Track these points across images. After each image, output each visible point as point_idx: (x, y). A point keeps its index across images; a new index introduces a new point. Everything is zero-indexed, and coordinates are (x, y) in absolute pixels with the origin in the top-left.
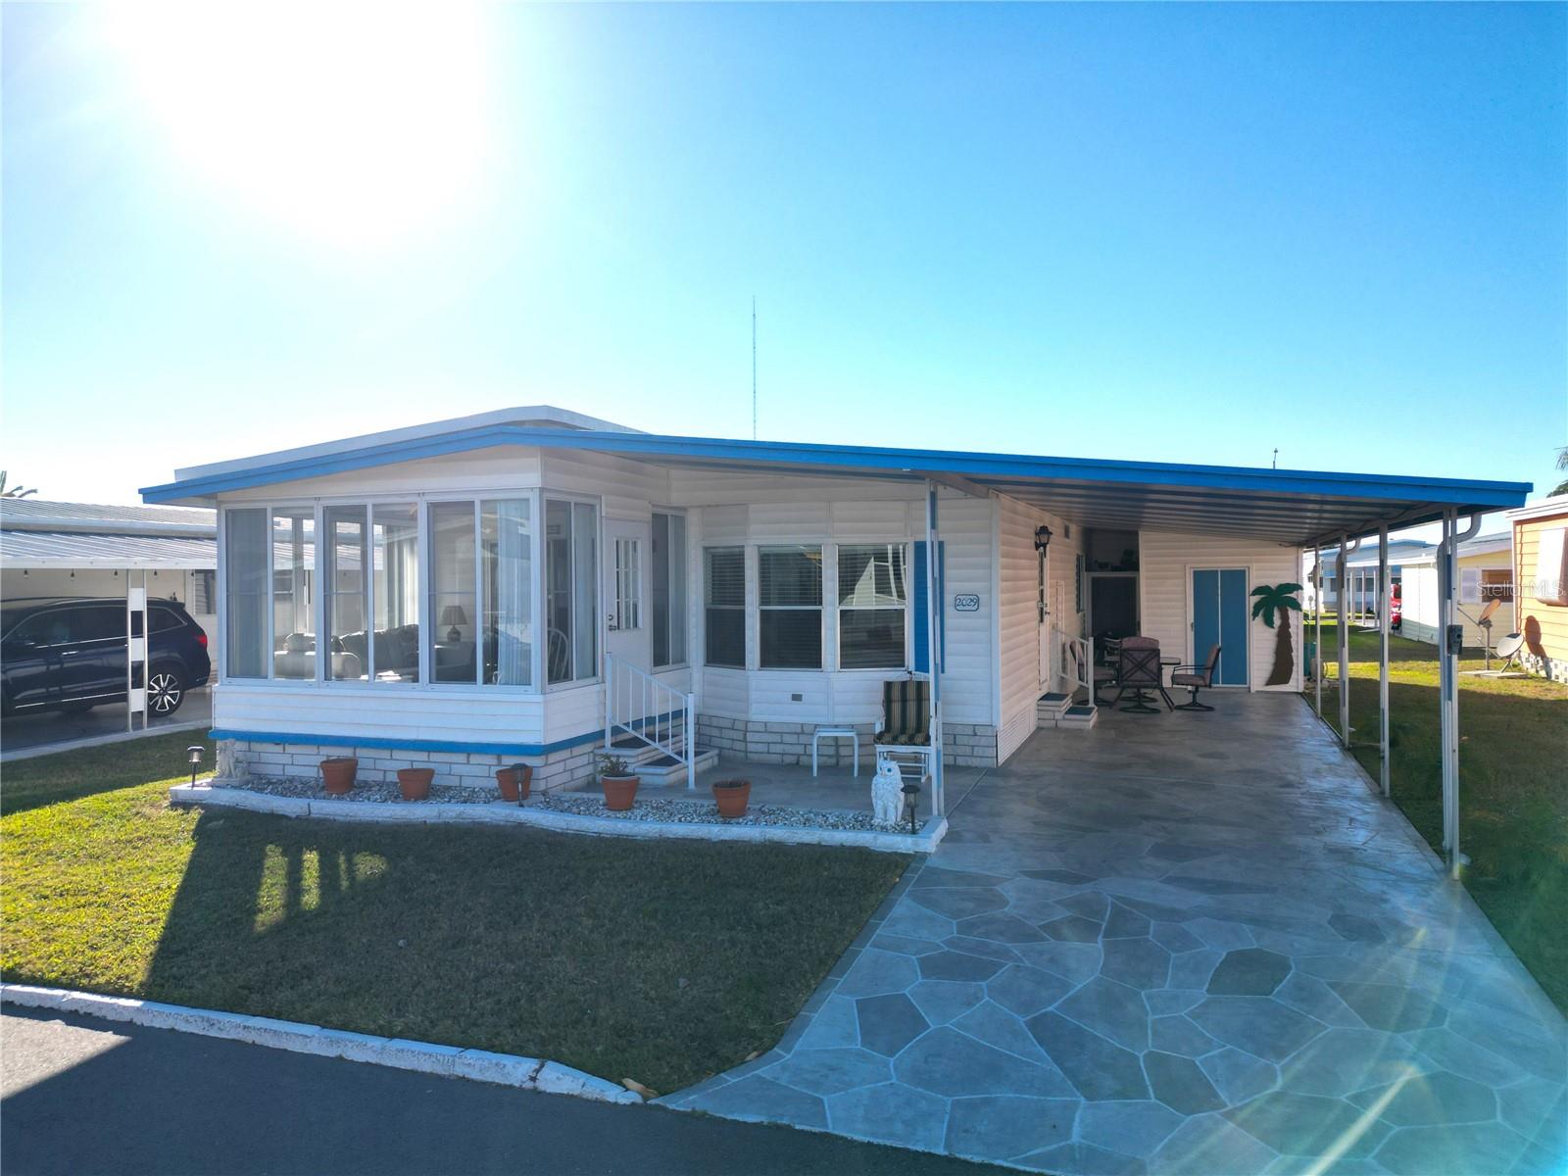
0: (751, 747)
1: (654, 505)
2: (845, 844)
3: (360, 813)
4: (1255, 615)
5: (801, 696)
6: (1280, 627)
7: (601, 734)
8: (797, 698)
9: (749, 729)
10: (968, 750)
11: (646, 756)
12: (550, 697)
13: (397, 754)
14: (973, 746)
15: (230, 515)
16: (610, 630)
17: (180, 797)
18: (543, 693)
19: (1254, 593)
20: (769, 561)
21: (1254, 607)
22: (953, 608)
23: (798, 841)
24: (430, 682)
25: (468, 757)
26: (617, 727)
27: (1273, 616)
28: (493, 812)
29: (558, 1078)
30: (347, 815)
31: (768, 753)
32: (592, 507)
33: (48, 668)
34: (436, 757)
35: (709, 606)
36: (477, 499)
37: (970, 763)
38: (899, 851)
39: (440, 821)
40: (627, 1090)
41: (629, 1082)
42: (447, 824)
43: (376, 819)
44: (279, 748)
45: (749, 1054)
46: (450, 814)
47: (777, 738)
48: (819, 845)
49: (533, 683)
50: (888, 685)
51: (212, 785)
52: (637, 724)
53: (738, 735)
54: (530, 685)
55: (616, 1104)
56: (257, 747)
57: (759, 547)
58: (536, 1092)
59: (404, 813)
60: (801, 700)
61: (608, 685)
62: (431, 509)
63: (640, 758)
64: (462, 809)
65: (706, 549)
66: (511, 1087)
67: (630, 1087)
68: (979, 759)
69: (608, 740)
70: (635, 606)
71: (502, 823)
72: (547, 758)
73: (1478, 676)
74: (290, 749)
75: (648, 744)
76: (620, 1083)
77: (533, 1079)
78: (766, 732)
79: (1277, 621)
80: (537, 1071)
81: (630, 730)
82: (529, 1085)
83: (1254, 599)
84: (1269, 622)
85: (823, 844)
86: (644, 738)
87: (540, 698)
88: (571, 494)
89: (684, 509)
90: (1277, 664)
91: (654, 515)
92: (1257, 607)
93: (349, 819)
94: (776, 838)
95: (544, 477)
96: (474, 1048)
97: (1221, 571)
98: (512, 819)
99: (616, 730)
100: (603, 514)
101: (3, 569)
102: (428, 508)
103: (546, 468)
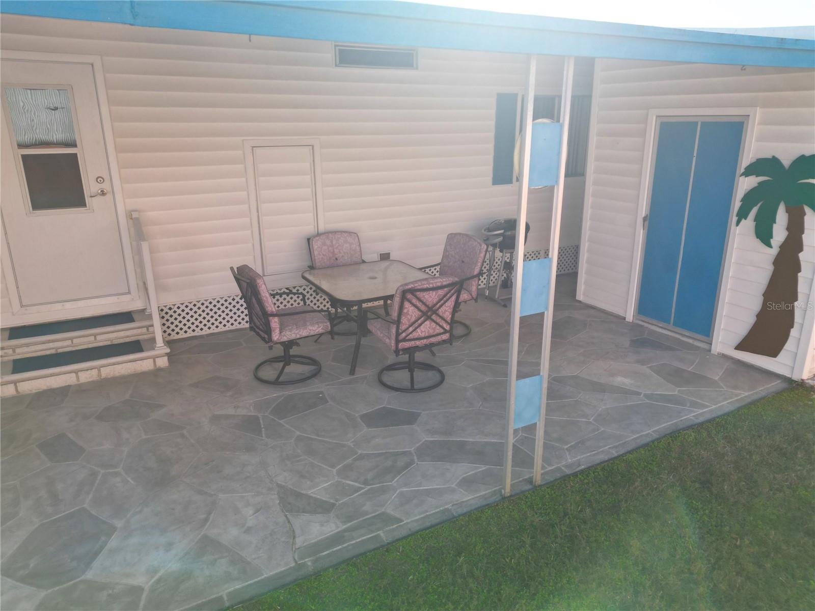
4: (742, 214)
6: (783, 247)
19: (750, 171)
21: (743, 200)
27: (774, 221)
79: (779, 234)
83: (749, 183)
84: (764, 234)
90: (763, 316)
92: (750, 199)
97: (703, 124)
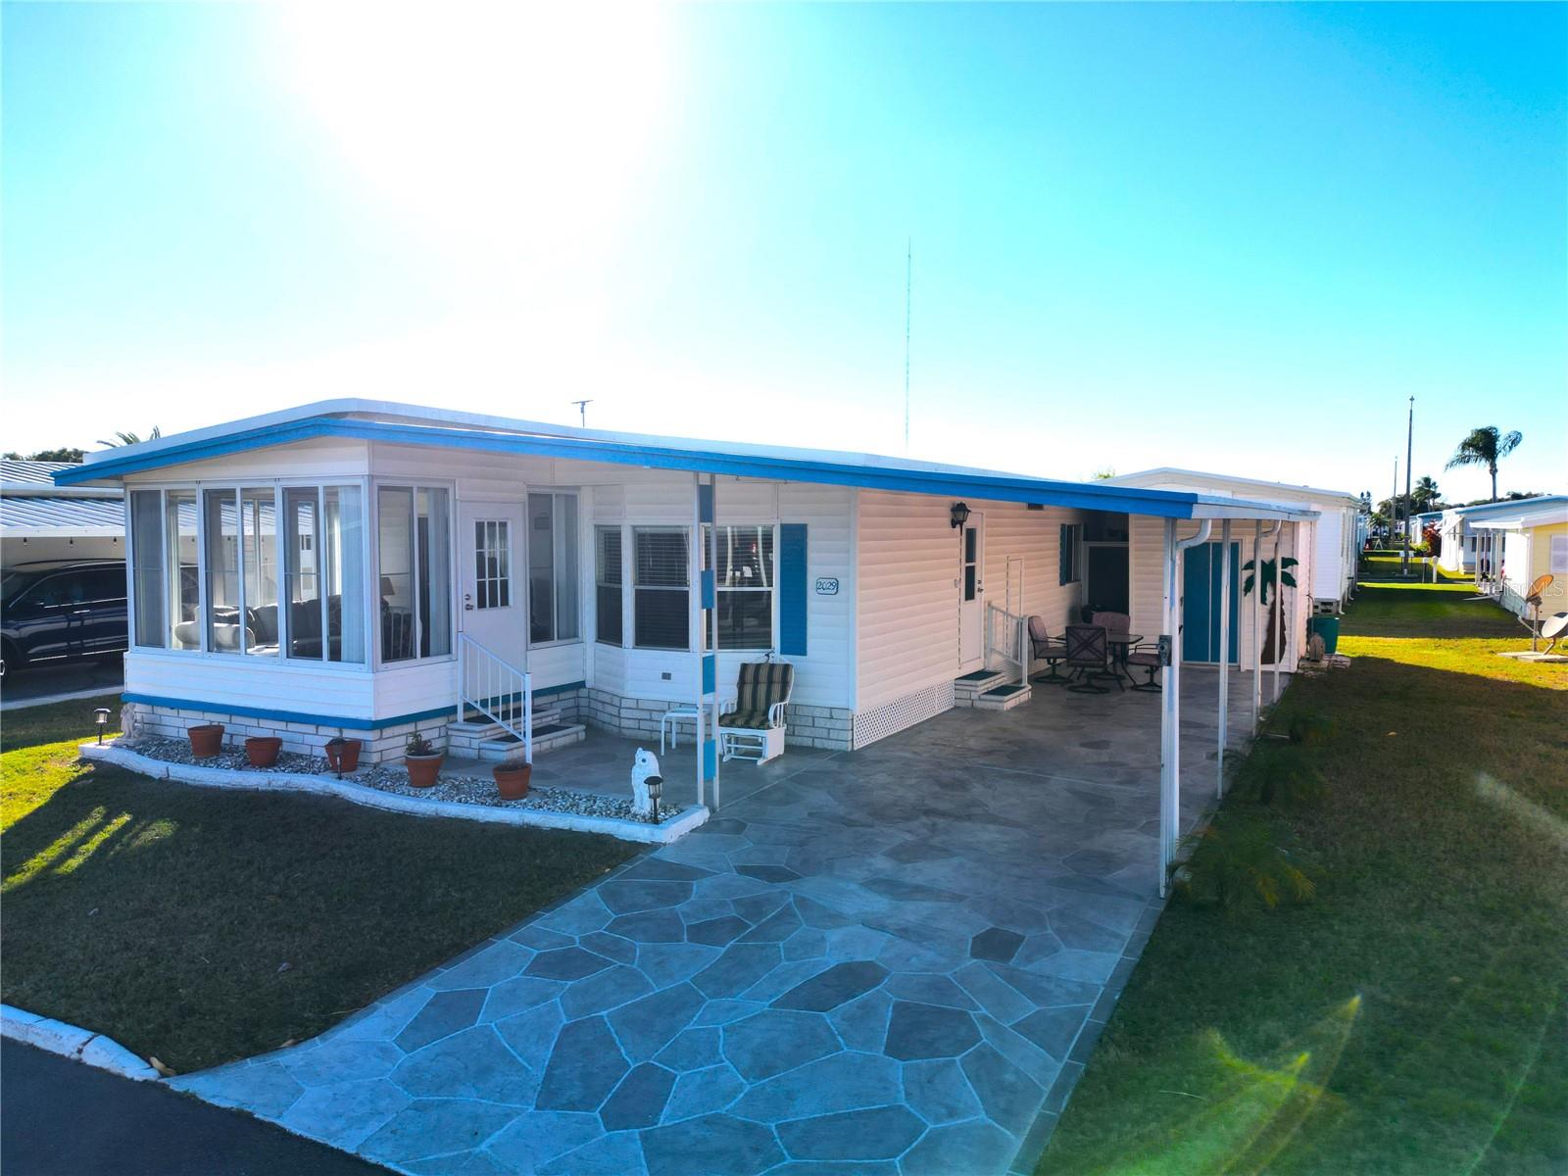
0: (625, 723)
1: (529, 486)
2: (593, 831)
3: (205, 779)
4: (1247, 590)
5: (670, 675)
6: (1273, 604)
7: (453, 710)
8: (666, 676)
9: (623, 706)
10: (825, 733)
11: (492, 732)
12: (381, 675)
13: (263, 723)
14: (829, 729)
15: (135, 495)
16: (467, 609)
17: (86, 754)
18: (375, 671)
19: (1246, 567)
20: (643, 540)
21: (1246, 582)
22: (814, 591)
23: (552, 826)
24: (288, 657)
25: (317, 729)
26: (469, 703)
27: (1266, 591)
28: (314, 784)
29: (96, 1053)
30: (195, 780)
31: (639, 729)
32: (445, 491)
33: (69, 624)
34: (292, 727)
35: (600, 584)
36: (320, 485)
37: (826, 746)
38: (638, 840)
39: (270, 789)
40: (152, 1067)
41: (155, 1061)
42: (275, 792)
43: (217, 784)
44: (175, 712)
45: (285, 1041)
46: (279, 783)
47: (646, 715)
48: (570, 831)
49: (366, 661)
50: (744, 667)
51: (115, 745)
52: (484, 703)
53: (614, 711)
54: (363, 663)
55: (132, 1079)
56: (159, 710)
57: (634, 527)
58: (79, 1063)
59: (240, 780)
60: (669, 679)
61: (459, 664)
62: (286, 494)
63: (488, 733)
64: (288, 778)
65: (597, 527)
66: (62, 1056)
67: (154, 1065)
68: (834, 742)
69: (460, 715)
70: (505, 584)
71: (321, 793)
72: (381, 733)
73: (1516, 658)
74: (183, 713)
75: (494, 722)
76: (148, 1062)
77: (80, 1051)
78: (637, 709)
79: (1269, 598)
80: (85, 1044)
81: (478, 706)
82: (75, 1056)
83: (1246, 574)
85: (574, 830)
86: (489, 714)
87: (370, 676)
88: (410, 479)
89: (578, 488)
91: (531, 495)
92: (1249, 583)
93: (197, 783)
94: (533, 823)
95: (371, 465)
96: (54, 1018)
97: (1213, 544)
98: (328, 791)
99: (468, 707)
100: (457, 497)
101: (4, 539)
102: (283, 493)
103: (373, 456)
